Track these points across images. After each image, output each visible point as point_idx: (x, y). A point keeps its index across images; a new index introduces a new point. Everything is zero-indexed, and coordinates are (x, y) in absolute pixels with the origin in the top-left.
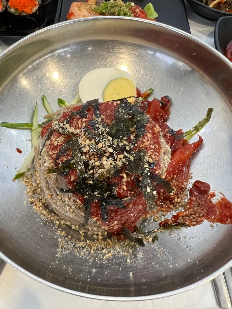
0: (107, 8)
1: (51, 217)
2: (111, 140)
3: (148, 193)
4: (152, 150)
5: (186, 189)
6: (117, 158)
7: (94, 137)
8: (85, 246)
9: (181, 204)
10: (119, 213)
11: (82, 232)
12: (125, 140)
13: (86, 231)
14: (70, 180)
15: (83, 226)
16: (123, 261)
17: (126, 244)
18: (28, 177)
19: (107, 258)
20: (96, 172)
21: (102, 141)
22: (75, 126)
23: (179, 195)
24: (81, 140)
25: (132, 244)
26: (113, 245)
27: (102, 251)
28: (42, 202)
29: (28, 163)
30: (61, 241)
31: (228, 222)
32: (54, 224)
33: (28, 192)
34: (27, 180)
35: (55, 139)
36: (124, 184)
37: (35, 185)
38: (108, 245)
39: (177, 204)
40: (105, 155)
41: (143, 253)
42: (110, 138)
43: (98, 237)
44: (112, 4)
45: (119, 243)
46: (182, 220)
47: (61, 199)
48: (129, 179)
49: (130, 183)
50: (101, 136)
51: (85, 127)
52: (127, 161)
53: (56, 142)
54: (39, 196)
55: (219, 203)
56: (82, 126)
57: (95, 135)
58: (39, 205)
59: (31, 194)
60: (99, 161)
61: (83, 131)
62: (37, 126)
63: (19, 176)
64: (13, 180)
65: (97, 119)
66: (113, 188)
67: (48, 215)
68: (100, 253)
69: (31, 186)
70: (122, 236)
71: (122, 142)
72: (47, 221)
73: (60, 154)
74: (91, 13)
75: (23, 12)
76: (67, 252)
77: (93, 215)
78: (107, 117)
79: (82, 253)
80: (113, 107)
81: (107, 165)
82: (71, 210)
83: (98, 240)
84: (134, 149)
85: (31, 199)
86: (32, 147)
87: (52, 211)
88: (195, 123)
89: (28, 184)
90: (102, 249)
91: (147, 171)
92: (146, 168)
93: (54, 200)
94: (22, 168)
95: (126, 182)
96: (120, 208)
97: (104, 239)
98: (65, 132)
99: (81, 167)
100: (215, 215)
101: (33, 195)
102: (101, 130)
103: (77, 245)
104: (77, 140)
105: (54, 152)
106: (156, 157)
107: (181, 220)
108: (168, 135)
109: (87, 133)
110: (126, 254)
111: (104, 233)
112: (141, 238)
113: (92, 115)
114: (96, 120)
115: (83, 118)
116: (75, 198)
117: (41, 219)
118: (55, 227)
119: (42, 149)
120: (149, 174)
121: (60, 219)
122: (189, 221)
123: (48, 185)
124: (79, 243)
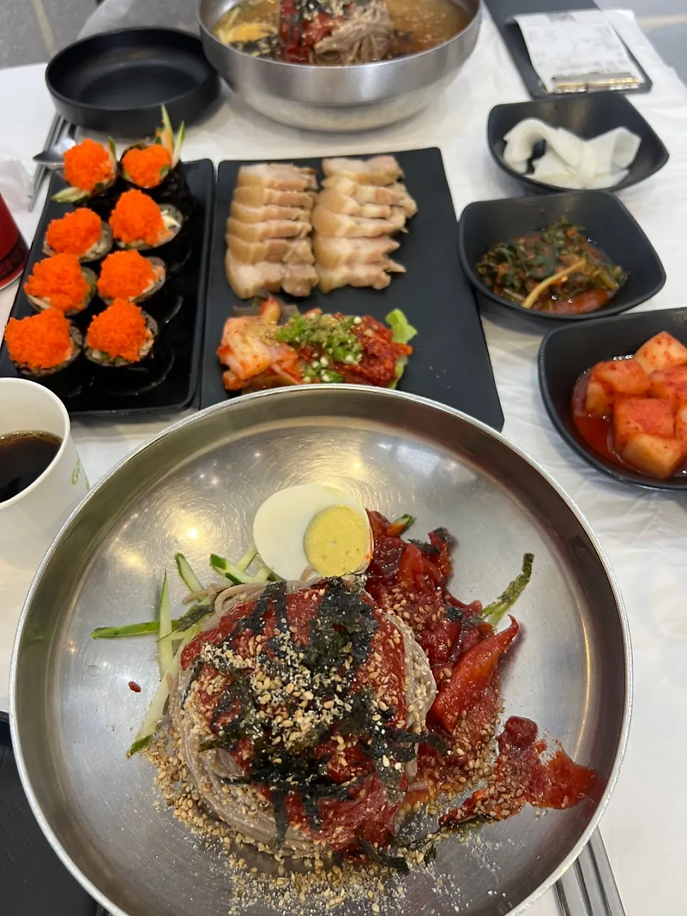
0: (304, 331)
1: (212, 831)
2: (308, 676)
3: (384, 767)
4: (385, 686)
5: (491, 736)
6: (323, 708)
7: (278, 672)
8: (288, 887)
9: (481, 773)
10: (341, 810)
11: (280, 856)
12: (335, 673)
13: (287, 854)
14: (242, 758)
15: (278, 843)
16: (365, 910)
17: (372, 872)
18: (158, 745)
19: (333, 907)
20: (288, 739)
21: (294, 680)
22: (244, 651)
23: (478, 752)
24: (255, 681)
25: (384, 871)
26: (344, 879)
27: (322, 893)
28: (191, 798)
29: (156, 714)
30: (237, 881)
31: (563, 805)
32: (221, 845)
33: (161, 779)
34: (157, 753)
35: (208, 681)
36: (341, 756)
37: (175, 762)
38: (334, 879)
39: (474, 772)
40: (300, 705)
41: (405, 890)
42: (307, 672)
43: (313, 863)
44: (314, 324)
45: (357, 873)
46: (482, 808)
47: (230, 793)
48: (349, 745)
49: (351, 753)
50: (291, 670)
51: (262, 652)
52: (340, 713)
53: (211, 686)
54: (184, 785)
55: (553, 764)
56: (255, 651)
57: (280, 669)
58: (187, 805)
59: (167, 783)
60: (290, 719)
61: (258, 661)
62: (170, 626)
63: (139, 745)
64: (128, 757)
65: (283, 634)
66: (320, 765)
67: (207, 826)
68: (318, 899)
69: (167, 764)
70: (361, 856)
71: (329, 677)
72: (205, 841)
73: (219, 710)
74: (270, 346)
75: (120, 359)
76: (251, 903)
77: (293, 819)
78: (300, 628)
79: (281, 903)
80: (312, 605)
81: (305, 725)
82: (251, 813)
83: (313, 871)
84: (352, 687)
85: (169, 794)
86: (162, 675)
87: (213, 818)
88: (503, 588)
89: (160, 760)
90: (323, 889)
91: (379, 727)
92: (377, 721)
93: (215, 796)
94: (145, 726)
95: (344, 751)
96: (343, 801)
97: (327, 868)
98: (226, 666)
99: (258, 734)
100: (544, 790)
101: (172, 786)
102: (291, 657)
103: (270, 885)
104: (248, 680)
105: (208, 707)
106: (394, 698)
107: (480, 809)
108: (445, 622)
109: (265, 666)
110: (371, 894)
111: (326, 854)
112: (402, 856)
113: (273, 628)
114: (280, 637)
115: (258, 634)
116: (255, 791)
117: (192, 836)
118: (222, 852)
119: (185, 698)
120: (383, 732)
121: (233, 832)
122: (497, 807)
123: (201, 765)
124: (274, 881)
